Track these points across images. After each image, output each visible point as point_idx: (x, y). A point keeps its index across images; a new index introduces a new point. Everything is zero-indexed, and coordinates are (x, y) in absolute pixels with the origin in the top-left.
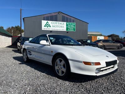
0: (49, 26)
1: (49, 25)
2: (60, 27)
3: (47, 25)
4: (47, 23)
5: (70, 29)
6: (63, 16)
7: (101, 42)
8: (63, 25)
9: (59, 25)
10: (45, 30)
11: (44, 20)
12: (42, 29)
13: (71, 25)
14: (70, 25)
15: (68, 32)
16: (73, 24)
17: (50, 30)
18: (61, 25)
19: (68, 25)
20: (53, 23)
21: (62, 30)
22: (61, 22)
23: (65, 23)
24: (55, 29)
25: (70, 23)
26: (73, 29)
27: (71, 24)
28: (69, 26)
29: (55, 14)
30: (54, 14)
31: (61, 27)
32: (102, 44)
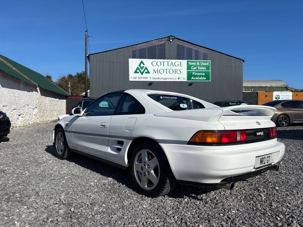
0: (146, 71)
1: (146, 68)
2: (171, 71)
3: (142, 68)
4: (142, 65)
5: (197, 76)
6: (178, 46)
7: (279, 106)
8: (178, 68)
9: (169, 68)
10: (137, 80)
11: (134, 57)
12: (130, 79)
13: (200, 66)
14: (196, 66)
15: (191, 84)
16: (205, 64)
17: (149, 80)
18: (174, 68)
19: (191, 66)
20: (154, 64)
21: (177, 80)
22: (174, 61)
23: (184, 62)
24: (158, 78)
25: (196, 62)
26: (205, 76)
27: (198, 64)
28: (195, 68)
29: (160, 43)
30: (156, 43)
31: (175, 71)
32: (280, 113)
